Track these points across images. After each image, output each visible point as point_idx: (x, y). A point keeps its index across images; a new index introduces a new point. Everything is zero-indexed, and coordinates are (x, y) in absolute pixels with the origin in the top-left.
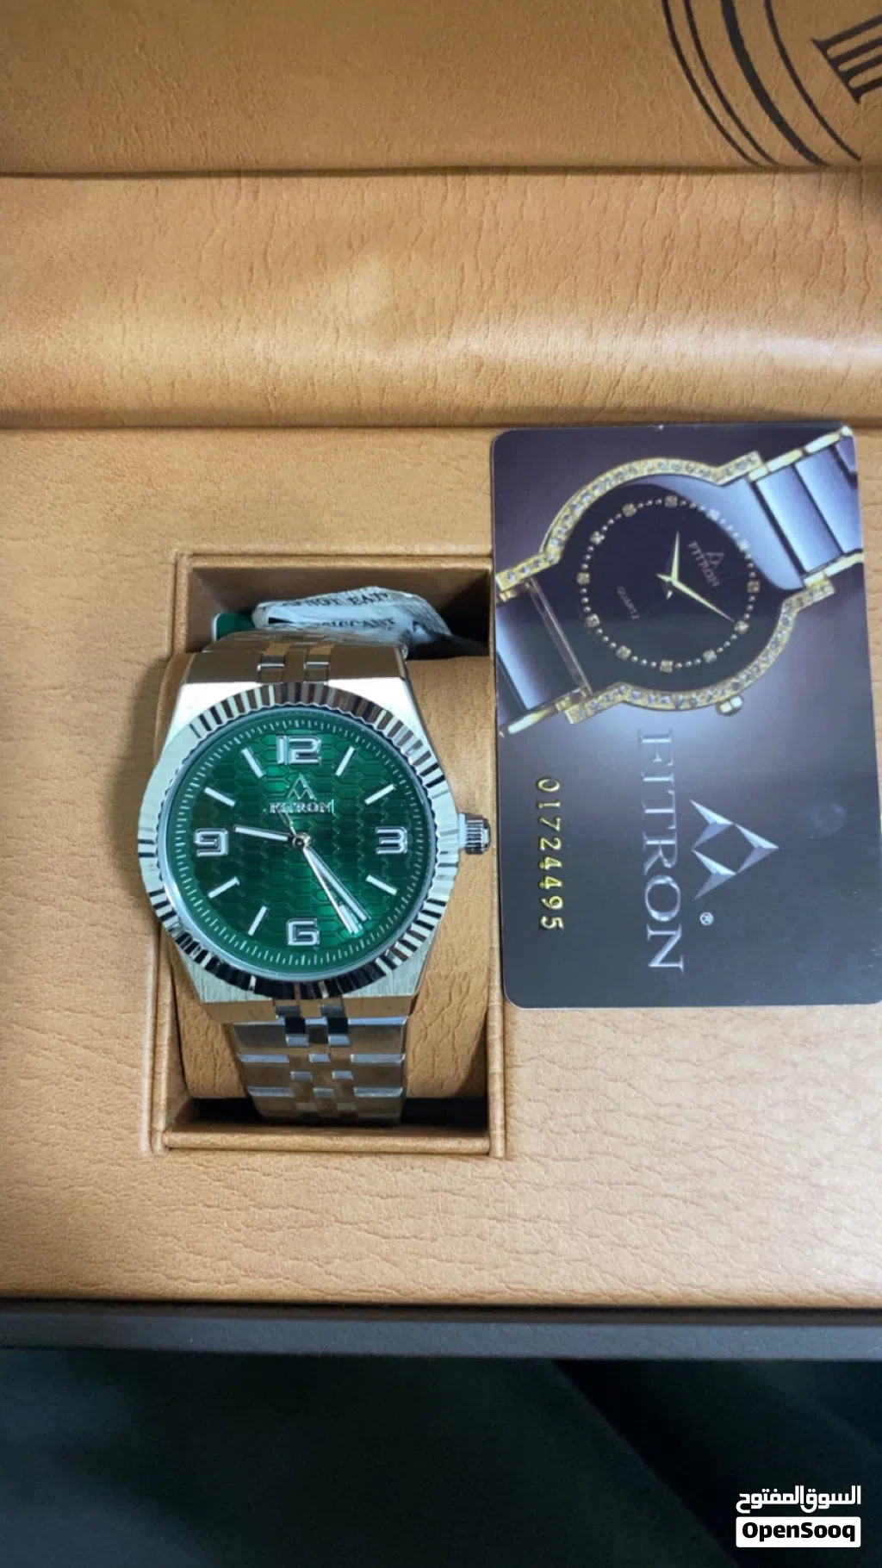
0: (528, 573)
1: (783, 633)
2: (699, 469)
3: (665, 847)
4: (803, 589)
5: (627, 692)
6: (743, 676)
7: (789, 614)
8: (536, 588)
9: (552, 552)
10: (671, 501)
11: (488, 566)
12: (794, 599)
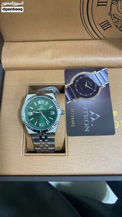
0: (69, 85)
1: (100, 91)
2: (89, 73)
3: (87, 116)
4: (102, 86)
5: (81, 98)
6: (95, 96)
7: (100, 89)
8: (70, 87)
9: (72, 83)
10: (86, 77)
11: (64, 84)
12: (101, 87)
